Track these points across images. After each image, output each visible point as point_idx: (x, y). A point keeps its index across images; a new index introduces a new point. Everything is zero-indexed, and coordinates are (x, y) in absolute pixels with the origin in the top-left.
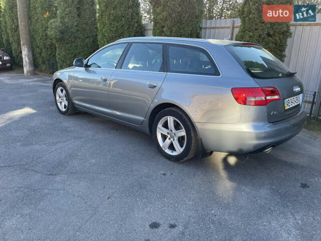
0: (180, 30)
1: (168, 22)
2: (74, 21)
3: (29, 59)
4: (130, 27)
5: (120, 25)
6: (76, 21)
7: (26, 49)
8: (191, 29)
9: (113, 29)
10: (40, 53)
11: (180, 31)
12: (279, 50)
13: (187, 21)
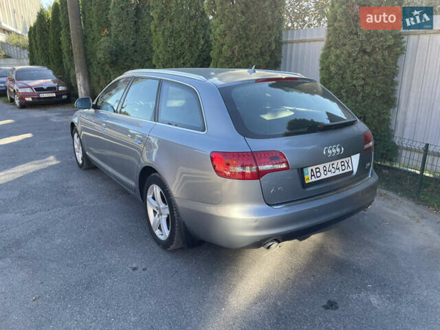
0: (245, 48)
1: (228, 39)
2: (130, 39)
3: (85, 89)
4: (194, 44)
5: (178, 43)
6: (132, 39)
7: (81, 77)
8: (260, 46)
9: (169, 49)
10: (99, 83)
11: (246, 50)
12: (383, 75)
13: (254, 34)
